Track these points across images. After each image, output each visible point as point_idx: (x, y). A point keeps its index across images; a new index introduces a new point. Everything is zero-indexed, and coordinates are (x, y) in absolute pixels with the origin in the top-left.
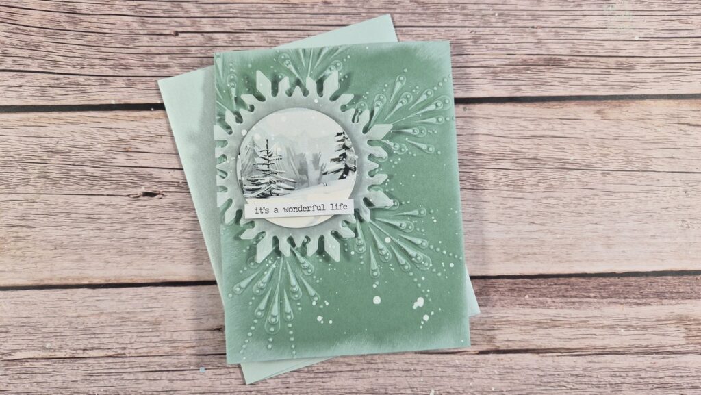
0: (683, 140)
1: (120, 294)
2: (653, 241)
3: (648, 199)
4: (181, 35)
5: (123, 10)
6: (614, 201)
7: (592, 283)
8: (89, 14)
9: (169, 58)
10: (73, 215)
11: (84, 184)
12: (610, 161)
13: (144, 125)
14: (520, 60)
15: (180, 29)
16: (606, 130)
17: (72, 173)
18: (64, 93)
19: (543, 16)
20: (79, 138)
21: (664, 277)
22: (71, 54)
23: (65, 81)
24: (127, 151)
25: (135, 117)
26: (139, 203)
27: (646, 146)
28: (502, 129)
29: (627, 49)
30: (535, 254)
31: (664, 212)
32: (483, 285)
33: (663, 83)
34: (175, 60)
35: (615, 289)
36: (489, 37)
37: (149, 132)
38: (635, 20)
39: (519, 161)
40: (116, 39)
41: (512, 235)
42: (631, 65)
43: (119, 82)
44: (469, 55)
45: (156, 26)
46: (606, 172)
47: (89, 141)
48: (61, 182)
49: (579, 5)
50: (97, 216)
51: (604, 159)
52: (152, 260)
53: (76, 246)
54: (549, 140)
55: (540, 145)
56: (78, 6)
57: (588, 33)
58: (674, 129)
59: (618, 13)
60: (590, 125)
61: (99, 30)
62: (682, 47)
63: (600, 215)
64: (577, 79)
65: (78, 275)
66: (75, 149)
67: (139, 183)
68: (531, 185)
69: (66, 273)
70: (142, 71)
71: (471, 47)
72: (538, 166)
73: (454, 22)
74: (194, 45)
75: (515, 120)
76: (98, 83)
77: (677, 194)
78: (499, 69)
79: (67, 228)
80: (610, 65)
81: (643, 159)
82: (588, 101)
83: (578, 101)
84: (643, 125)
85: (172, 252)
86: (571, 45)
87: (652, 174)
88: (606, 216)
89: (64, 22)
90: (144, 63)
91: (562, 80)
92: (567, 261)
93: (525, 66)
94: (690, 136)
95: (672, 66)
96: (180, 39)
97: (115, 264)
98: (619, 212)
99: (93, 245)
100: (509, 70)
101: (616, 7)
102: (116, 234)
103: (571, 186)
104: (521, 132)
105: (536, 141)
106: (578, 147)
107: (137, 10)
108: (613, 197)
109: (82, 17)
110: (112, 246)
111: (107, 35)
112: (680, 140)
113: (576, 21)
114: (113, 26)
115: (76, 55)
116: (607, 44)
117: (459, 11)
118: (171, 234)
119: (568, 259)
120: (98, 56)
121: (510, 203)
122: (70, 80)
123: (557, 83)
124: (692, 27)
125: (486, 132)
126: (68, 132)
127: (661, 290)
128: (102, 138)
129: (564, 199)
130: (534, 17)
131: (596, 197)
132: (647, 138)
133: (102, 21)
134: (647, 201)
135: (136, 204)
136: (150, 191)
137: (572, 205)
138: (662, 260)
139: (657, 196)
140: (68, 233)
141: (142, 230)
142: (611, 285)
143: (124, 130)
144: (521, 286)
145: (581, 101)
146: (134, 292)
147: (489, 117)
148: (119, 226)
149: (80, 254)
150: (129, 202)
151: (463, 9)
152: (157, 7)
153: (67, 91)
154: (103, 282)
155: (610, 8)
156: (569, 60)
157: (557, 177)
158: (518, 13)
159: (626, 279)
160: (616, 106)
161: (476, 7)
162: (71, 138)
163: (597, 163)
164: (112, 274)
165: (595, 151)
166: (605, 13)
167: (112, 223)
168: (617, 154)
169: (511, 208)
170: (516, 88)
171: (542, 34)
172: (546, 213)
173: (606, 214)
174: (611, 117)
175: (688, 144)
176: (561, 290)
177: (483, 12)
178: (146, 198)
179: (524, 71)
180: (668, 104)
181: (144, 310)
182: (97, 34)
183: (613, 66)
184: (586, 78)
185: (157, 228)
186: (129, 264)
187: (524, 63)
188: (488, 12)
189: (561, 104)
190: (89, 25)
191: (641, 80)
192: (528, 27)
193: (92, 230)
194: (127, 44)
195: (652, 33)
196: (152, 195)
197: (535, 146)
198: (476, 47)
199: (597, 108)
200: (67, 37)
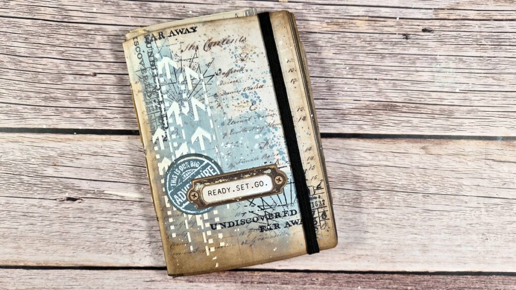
0: (488, 172)
1: (48, 274)
2: (459, 249)
3: (457, 216)
4: (99, 76)
5: (53, 54)
6: (431, 217)
7: (410, 279)
8: (27, 57)
9: (89, 94)
10: (12, 213)
11: (21, 189)
12: (430, 186)
13: (68, 145)
14: (364, 105)
15: (98, 71)
16: (429, 162)
17: (12, 181)
18: (7, 118)
19: (385, 70)
20: (18, 153)
21: (465, 276)
22: (12, 88)
23: (7, 109)
24: (55, 165)
25: (62, 139)
26: (63, 205)
27: (458, 176)
28: (347, 159)
29: (449, 99)
30: (367, 255)
31: (469, 227)
32: (326, 277)
33: (476, 127)
34: (93, 95)
35: (427, 284)
36: (340, 86)
37: (72, 151)
38: (456, 76)
39: (360, 184)
40: (47, 77)
41: (350, 240)
42: (451, 112)
43: (49, 111)
44: (324, 99)
45: (79, 68)
46: (426, 195)
47: (25, 157)
48: (4, 187)
49: (414, 63)
50: (31, 214)
51: (425, 185)
52: (73, 250)
53: (14, 236)
54: (383, 168)
55: (376, 172)
56: (18, 50)
57: (419, 85)
58: (482, 163)
59: (444, 70)
60: (416, 158)
61: (34, 70)
62: (494, 98)
63: (419, 228)
64: (408, 122)
65: (16, 259)
66: (15, 162)
67: (64, 190)
68: (367, 203)
69: (7, 257)
70: (67, 103)
71: (326, 93)
72: (373, 188)
73: (314, 73)
74: (108, 84)
75: (357, 152)
76: (33, 111)
77: (481, 213)
78: (347, 111)
79: (8, 223)
80: (434, 112)
81: (456, 185)
82: (415, 140)
83: (408, 139)
84: (457, 159)
85: (88, 244)
86: (405, 95)
87: (462, 198)
88: (424, 229)
89: (7, 62)
90: (69, 97)
91: (397, 122)
92: (391, 262)
93: (368, 110)
94: (494, 170)
95: (484, 114)
96: (97, 79)
97: (44, 252)
98: (434, 226)
99: (27, 237)
100: (354, 112)
101: (443, 65)
102: (46, 229)
103: (398, 205)
104: (361, 161)
105: (373, 169)
106: (405, 174)
107: (64, 54)
108: (430, 214)
109: (21, 59)
110: (42, 237)
111: (40, 73)
112: (485, 172)
113: (410, 75)
114: (45, 67)
115: (17, 88)
116: (434, 95)
117: (318, 65)
118: (87, 230)
119: (392, 260)
120: (33, 90)
121: (350, 216)
122: (11, 108)
123: (391, 125)
124: (502, 83)
125: (334, 160)
126: (9, 149)
127: (462, 286)
128: (36, 154)
129: (392, 214)
130: (378, 71)
131: (417, 214)
132: (459, 170)
133: (36, 62)
134: (457, 218)
135: (61, 206)
136: (71, 197)
137: (398, 219)
138: (465, 264)
139: (465, 215)
140: (8, 226)
141: (66, 226)
142: (424, 281)
143: (53, 149)
144: (355, 279)
145: (410, 139)
146: (58, 273)
147: (337, 148)
148: (47, 223)
149: (17, 243)
150: (56, 204)
151: (321, 63)
152: (80, 53)
153: (10, 116)
154: (35, 265)
155: (438, 66)
156: (403, 106)
157: (388, 197)
158: (364, 67)
159: (436, 276)
160: (437, 144)
161: (331, 62)
162: (11, 153)
163: (419, 187)
164: (42, 259)
165: (419, 178)
166: (434, 70)
167: (42, 220)
168: (436, 181)
169: (351, 220)
170: (360, 126)
171: (382, 85)
172: (378, 225)
173: (424, 227)
174: (433, 153)
175: (491, 175)
176: (385, 283)
177: (337, 65)
178: (69, 202)
179: (366, 114)
180: (479, 144)
181: (66, 287)
182: (32, 73)
183: (438, 112)
184: (415, 121)
185: (77, 226)
186: (55, 251)
187: (367, 107)
188: (341, 65)
189: (394, 141)
190: (27, 65)
191: (458, 124)
192: (372, 79)
193: (27, 225)
194: (56, 81)
195: (470, 87)
196: (74, 200)
197: (373, 173)
198: (330, 93)
199: (423, 145)
200: (9, 74)
